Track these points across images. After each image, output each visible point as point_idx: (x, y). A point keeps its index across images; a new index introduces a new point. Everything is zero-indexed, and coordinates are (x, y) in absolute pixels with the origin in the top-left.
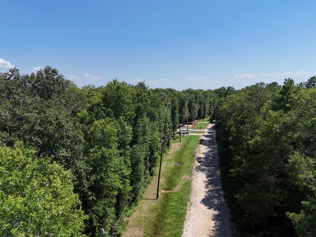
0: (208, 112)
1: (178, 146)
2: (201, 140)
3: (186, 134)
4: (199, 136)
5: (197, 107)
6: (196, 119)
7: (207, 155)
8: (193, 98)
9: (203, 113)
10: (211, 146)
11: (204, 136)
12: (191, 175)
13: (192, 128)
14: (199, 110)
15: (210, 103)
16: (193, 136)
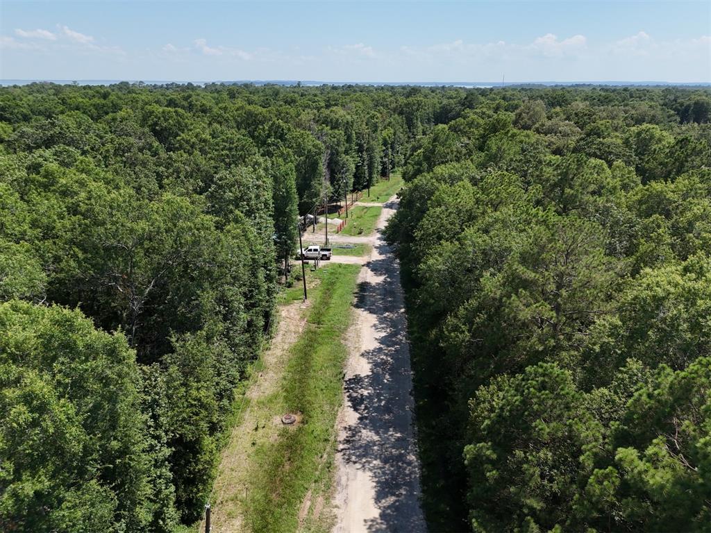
0: (380, 167)
1: (298, 317)
2: (364, 287)
3: (322, 259)
4: (355, 269)
5: (350, 162)
7: (376, 365)
8: (339, 141)
9: (367, 175)
10: (387, 313)
11: (368, 264)
12: (329, 490)
13: (339, 230)
14: (357, 167)
15: (385, 143)
16: (340, 266)
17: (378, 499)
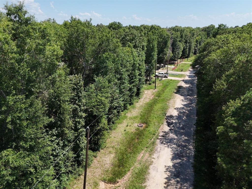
0: (194, 51)
1: (151, 94)
2: (180, 87)
3: (164, 77)
4: (178, 81)
5: (181, 46)
6: (180, 58)
7: (180, 113)
8: (177, 36)
9: (188, 52)
10: (188, 97)
11: (183, 81)
13: (173, 69)
14: (184, 49)
15: (197, 41)
16: (171, 80)
17: (173, 159)
